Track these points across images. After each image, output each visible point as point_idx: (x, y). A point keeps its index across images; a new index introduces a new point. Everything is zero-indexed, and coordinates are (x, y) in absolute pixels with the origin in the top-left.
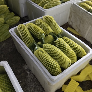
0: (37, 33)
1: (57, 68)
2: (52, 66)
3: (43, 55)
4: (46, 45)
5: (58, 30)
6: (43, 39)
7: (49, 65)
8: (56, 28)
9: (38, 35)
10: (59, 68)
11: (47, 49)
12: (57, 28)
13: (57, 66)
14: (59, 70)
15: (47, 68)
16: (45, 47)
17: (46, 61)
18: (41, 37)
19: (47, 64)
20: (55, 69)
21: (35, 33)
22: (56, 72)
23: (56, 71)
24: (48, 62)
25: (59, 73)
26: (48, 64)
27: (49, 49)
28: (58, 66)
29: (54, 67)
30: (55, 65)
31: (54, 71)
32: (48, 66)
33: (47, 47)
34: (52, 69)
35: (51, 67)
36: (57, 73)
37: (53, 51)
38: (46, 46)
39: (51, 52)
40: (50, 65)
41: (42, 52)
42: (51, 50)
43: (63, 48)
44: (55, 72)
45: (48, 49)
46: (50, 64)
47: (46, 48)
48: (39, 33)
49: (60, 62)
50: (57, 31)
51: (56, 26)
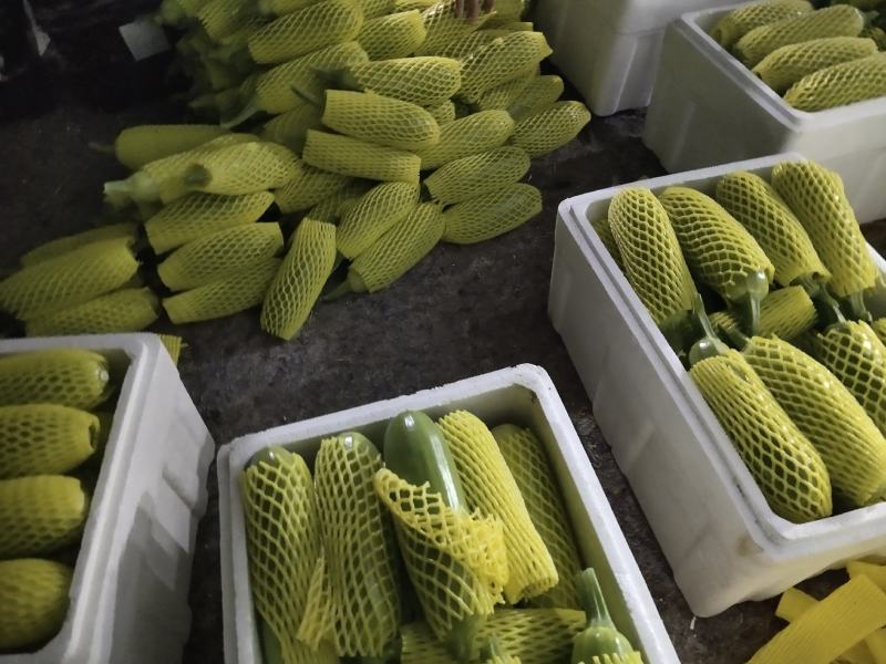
0: (728, 260)
1: (815, 482)
2: (790, 465)
3: (748, 395)
4: (767, 341)
5: (857, 271)
6: (753, 303)
7: (772, 456)
8: (848, 252)
9: (728, 276)
10: (822, 489)
11: (772, 370)
12: (857, 260)
13: (816, 475)
14: (822, 496)
15: (754, 469)
16: (762, 353)
17: (758, 434)
18: (741, 291)
19: (762, 451)
20: (805, 489)
21: (713, 257)
22: (805, 503)
23: (808, 498)
24: (769, 442)
25: (815, 515)
26: (766, 447)
27: (785, 373)
28: (821, 474)
29: (796, 475)
30: (806, 468)
31: (793, 495)
32: (767, 461)
33: (775, 356)
34: (785, 482)
35: (779, 471)
36: (808, 510)
37: (804, 387)
38: (766, 348)
39: (790, 389)
40: (778, 456)
41: (742, 374)
42: (798, 382)
43: (868, 385)
44: (798, 504)
45: (779, 367)
46: (783, 452)
47: (768, 359)
48: (737, 267)
49: (837, 462)
50: (849, 275)
51: (849, 242)
